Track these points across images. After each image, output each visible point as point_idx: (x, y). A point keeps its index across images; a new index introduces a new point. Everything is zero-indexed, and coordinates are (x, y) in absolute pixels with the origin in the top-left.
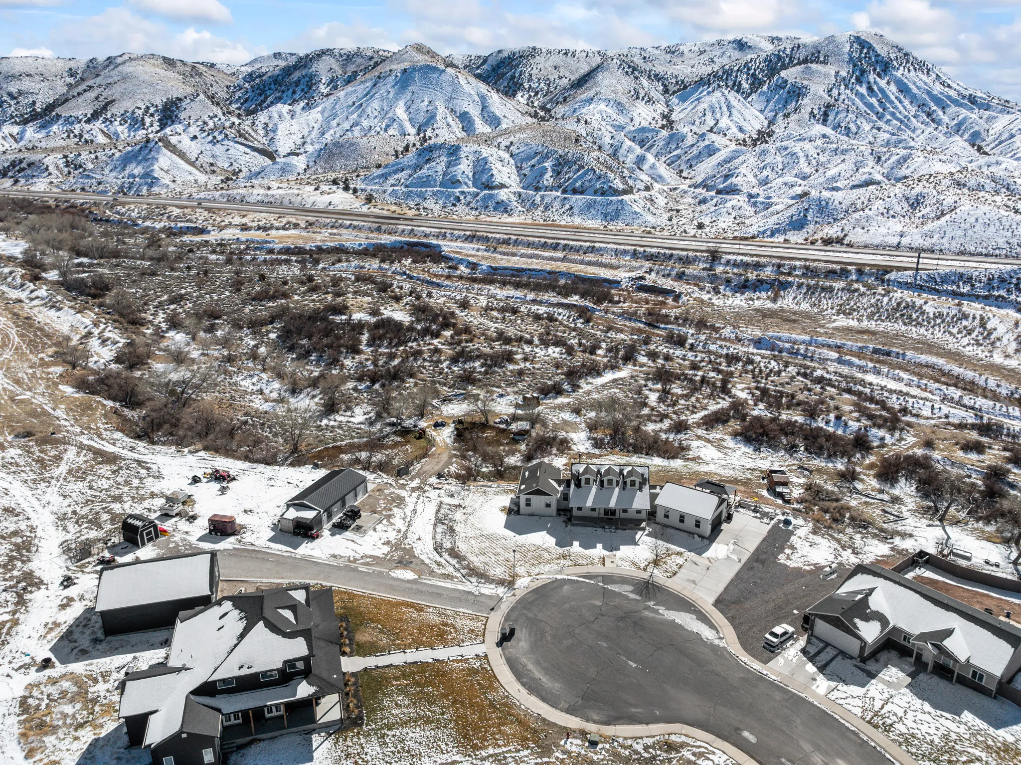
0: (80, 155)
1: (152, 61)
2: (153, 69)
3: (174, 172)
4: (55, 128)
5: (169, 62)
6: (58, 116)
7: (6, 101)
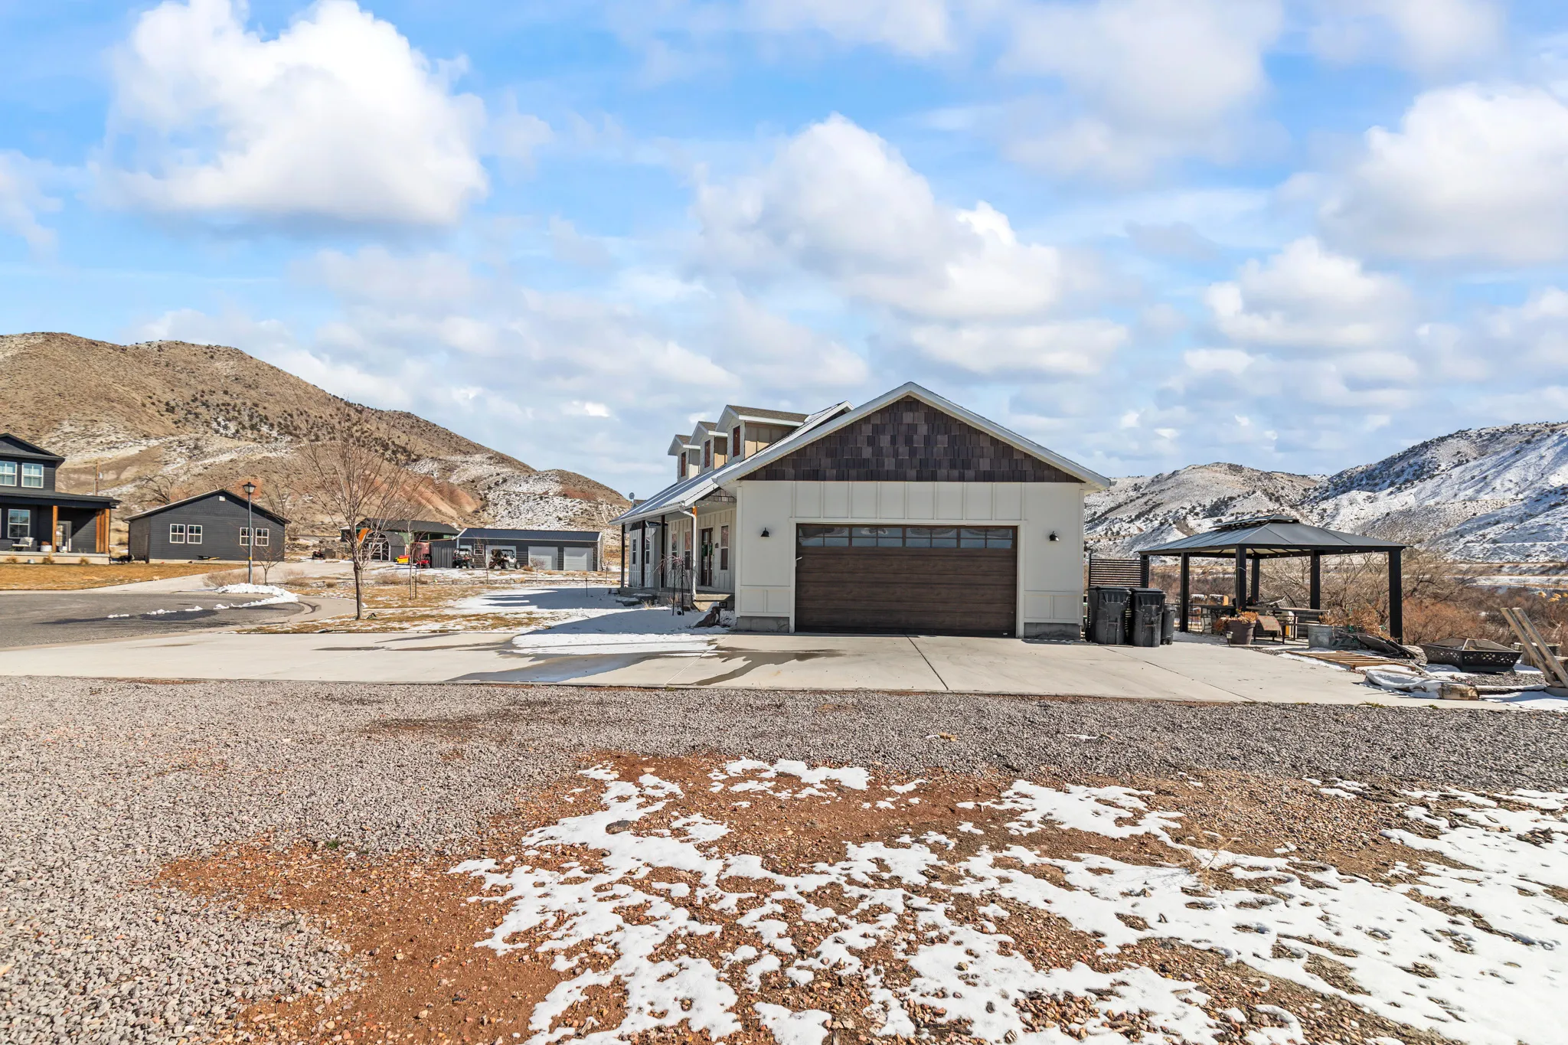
0: (1099, 541)
1: (1215, 468)
2: (1213, 474)
4: (1099, 529)
5: (1235, 469)
6: (1106, 519)
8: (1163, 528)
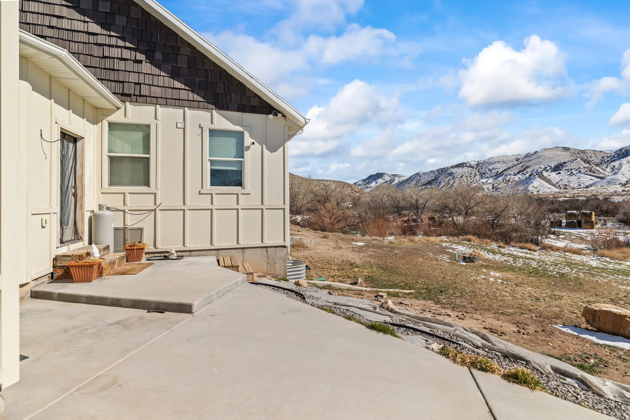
0: (500, 184)
1: (556, 149)
2: (555, 152)
3: (540, 188)
4: (500, 179)
5: (566, 149)
6: (503, 174)
7: (487, 172)
8: (531, 177)
